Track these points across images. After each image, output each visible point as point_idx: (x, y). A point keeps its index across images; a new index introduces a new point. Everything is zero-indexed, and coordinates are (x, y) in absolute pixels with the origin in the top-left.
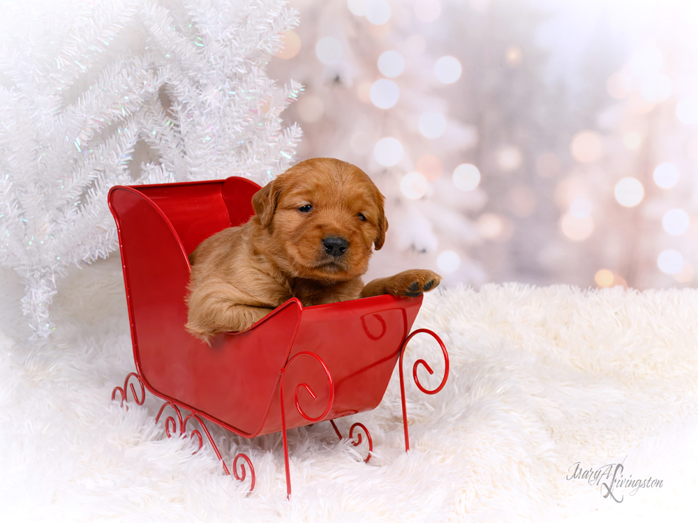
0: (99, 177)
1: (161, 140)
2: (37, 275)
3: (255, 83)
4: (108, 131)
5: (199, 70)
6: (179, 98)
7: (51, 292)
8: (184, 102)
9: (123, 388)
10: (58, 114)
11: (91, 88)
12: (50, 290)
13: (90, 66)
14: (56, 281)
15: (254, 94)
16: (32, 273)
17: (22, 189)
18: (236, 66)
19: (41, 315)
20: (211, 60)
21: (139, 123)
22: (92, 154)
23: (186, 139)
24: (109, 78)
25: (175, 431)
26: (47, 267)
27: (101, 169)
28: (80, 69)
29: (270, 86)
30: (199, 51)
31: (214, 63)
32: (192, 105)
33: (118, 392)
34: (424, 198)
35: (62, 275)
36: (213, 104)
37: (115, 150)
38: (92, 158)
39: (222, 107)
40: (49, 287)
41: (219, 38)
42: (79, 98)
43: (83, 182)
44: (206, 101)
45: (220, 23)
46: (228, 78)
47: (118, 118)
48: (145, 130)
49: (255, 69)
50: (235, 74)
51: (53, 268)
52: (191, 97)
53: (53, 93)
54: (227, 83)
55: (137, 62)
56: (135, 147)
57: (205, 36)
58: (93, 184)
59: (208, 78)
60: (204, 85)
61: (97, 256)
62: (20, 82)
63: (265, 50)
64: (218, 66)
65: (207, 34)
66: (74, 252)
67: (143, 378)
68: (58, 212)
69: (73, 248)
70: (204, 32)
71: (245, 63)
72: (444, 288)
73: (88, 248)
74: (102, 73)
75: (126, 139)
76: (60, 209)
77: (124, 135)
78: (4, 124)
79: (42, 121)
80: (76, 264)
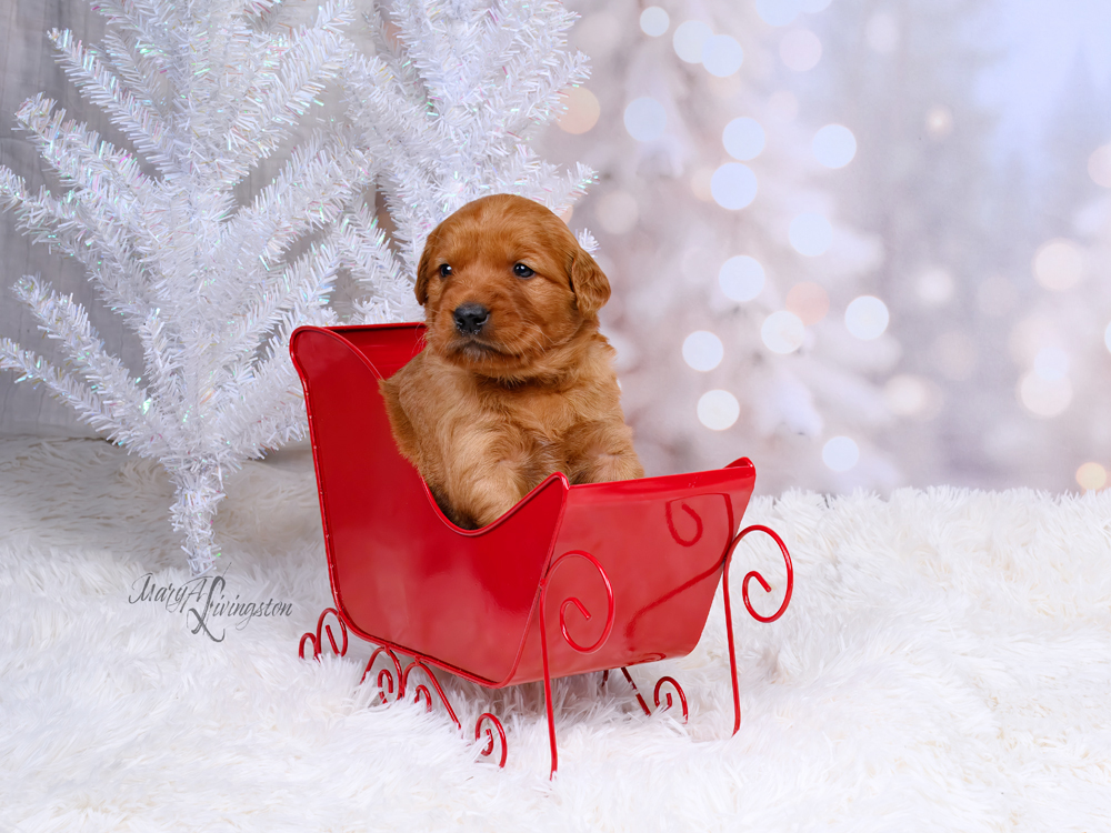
0: (285, 319)
2: (196, 467)
3: (522, 170)
4: (301, 246)
5: (435, 154)
6: (404, 200)
7: (215, 495)
9: (315, 635)
10: (226, 221)
11: (274, 181)
12: (214, 492)
13: (275, 147)
14: (224, 478)
18: (491, 145)
19: (201, 531)
20: (453, 137)
22: (273, 285)
24: (301, 166)
25: (391, 691)
26: (210, 455)
27: (289, 307)
28: (261, 152)
29: (549, 175)
30: (432, 123)
31: (455, 141)
33: (309, 640)
34: (799, 352)
35: (231, 467)
37: (308, 276)
38: (275, 291)
40: (213, 487)
41: (464, 102)
42: (256, 197)
43: (263, 327)
44: (446, 201)
46: (479, 164)
47: (314, 224)
49: (522, 148)
50: (490, 157)
51: (219, 457)
53: (218, 189)
54: (477, 173)
57: (440, 100)
58: (276, 330)
59: (448, 166)
60: (443, 177)
61: (287, 437)
62: (169, 173)
63: (538, 119)
64: (461, 147)
65: (444, 96)
66: (253, 431)
67: (345, 616)
68: (224, 372)
69: (251, 425)
70: (438, 93)
71: (505, 140)
72: (834, 496)
73: (273, 424)
74: (290, 160)
75: (324, 261)
76: (226, 367)
77: (321, 255)
78: (151, 233)
79: (203, 232)
80: (255, 449)
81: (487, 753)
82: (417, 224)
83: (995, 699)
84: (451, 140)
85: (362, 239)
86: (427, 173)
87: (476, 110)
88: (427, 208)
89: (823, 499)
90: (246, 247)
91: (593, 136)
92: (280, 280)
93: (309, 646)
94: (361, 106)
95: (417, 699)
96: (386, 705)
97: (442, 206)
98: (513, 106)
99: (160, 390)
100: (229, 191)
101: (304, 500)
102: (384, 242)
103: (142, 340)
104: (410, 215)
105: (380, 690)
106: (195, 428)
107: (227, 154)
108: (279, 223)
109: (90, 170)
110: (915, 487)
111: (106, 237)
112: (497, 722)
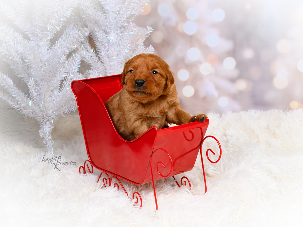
0: (67, 75)
2: (46, 120)
3: (132, 29)
4: (69, 55)
5: (107, 26)
6: (99, 40)
7: (51, 127)
8: (101, 41)
9: (84, 167)
10: (48, 50)
11: (61, 37)
13: (61, 27)
14: (53, 122)
17: (36, 83)
18: (122, 22)
19: (48, 137)
20: (111, 20)
24: (69, 32)
25: (107, 184)
26: (49, 116)
27: (68, 72)
28: (57, 29)
29: (140, 31)
30: (105, 17)
31: (112, 22)
33: (81, 168)
35: (55, 119)
36: (113, 40)
37: (73, 63)
38: (64, 67)
39: (117, 41)
40: (51, 125)
41: (114, 10)
42: (57, 42)
43: (61, 78)
44: (110, 39)
46: (119, 28)
47: (74, 49)
49: (131, 23)
50: (122, 26)
51: (52, 117)
52: (104, 38)
53: (46, 41)
54: (119, 31)
57: (107, 10)
58: (65, 79)
59: (110, 29)
60: (109, 32)
61: (71, 111)
62: (31, 37)
63: (135, 14)
64: (114, 23)
65: (108, 9)
66: (61, 109)
67: (92, 162)
68: (51, 92)
69: (60, 107)
70: (106, 8)
71: (126, 21)
73: (67, 107)
74: (65, 30)
75: (77, 58)
76: (52, 91)
77: (76, 56)
78: (28, 56)
79: (42, 53)
80: (62, 114)
81: (136, 203)
82: (103, 47)
83: (276, 176)
84: (111, 21)
85: (87, 51)
86: (104, 32)
87: (117, 12)
88: (105, 42)
90: (55, 58)
91: (149, 15)
92: (64, 64)
93: (82, 170)
94: (85, 14)
95: (115, 187)
96: (106, 188)
97: (109, 40)
98: (128, 11)
99: (35, 100)
100: (49, 41)
101: (75, 123)
102: (93, 51)
103: (28, 87)
104: (101, 44)
105: (104, 183)
106: (45, 109)
107: (48, 31)
108: (65, 51)
109: (9, 37)
110: (245, 111)
111: (15, 58)
112: (138, 194)
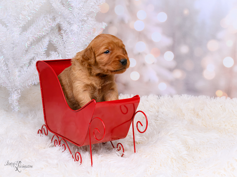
0: (35, 56)
1: (57, 43)
2: (14, 90)
3: (90, 23)
4: (39, 40)
5: (70, 18)
6: (63, 28)
7: (19, 96)
8: (65, 30)
10: (21, 34)
11: (32, 25)
13: (32, 18)
14: (20, 92)
15: (89, 27)
16: (12, 89)
18: (83, 17)
19: (15, 103)
21: (50, 37)
22: (33, 48)
23: (66, 43)
24: (39, 21)
25: (57, 144)
26: (17, 87)
27: (36, 53)
28: (28, 19)
30: (70, 12)
31: (75, 16)
32: (68, 31)
34: (153, 63)
35: (22, 90)
36: (75, 30)
37: (41, 46)
38: (33, 49)
39: (78, 32)
40: (18, 94)
41: (77, 7)
43: (30, 58)
44: (73, 29)
45: (78, 2)
46: (80, 21)
47: (42, 36)
48: (52, 39)
49: (90, 18)
50: (83, 20)
51: (19, 87)
52: (67, 28)
53: (19, 27)
54: (80, 23)
55: (48, 16)
56: (48, 45)
58: (33, 58)
59: (74, 21)
60: (72, 24)
61: (33, 84)
63: (93, 11)
64: (77, 17)
65: (73, 6)
66: (26, 82)
67: (47, 126)
68: (21, 68)
70: (72, 5)
71: (86, 16)
72: (161, 96)
73: (31, 81)
74: (36, 20)
77: (44, 41)
79: (15, 37)
80: (27, 86)
81: (77, 161)
86: (68, 23)
87: (80, 9)
89: (158, 96)
91: (107, 14)
96: (56, 147)
98: (88, 8)
107: (20, 20)
112: (79, 154)
